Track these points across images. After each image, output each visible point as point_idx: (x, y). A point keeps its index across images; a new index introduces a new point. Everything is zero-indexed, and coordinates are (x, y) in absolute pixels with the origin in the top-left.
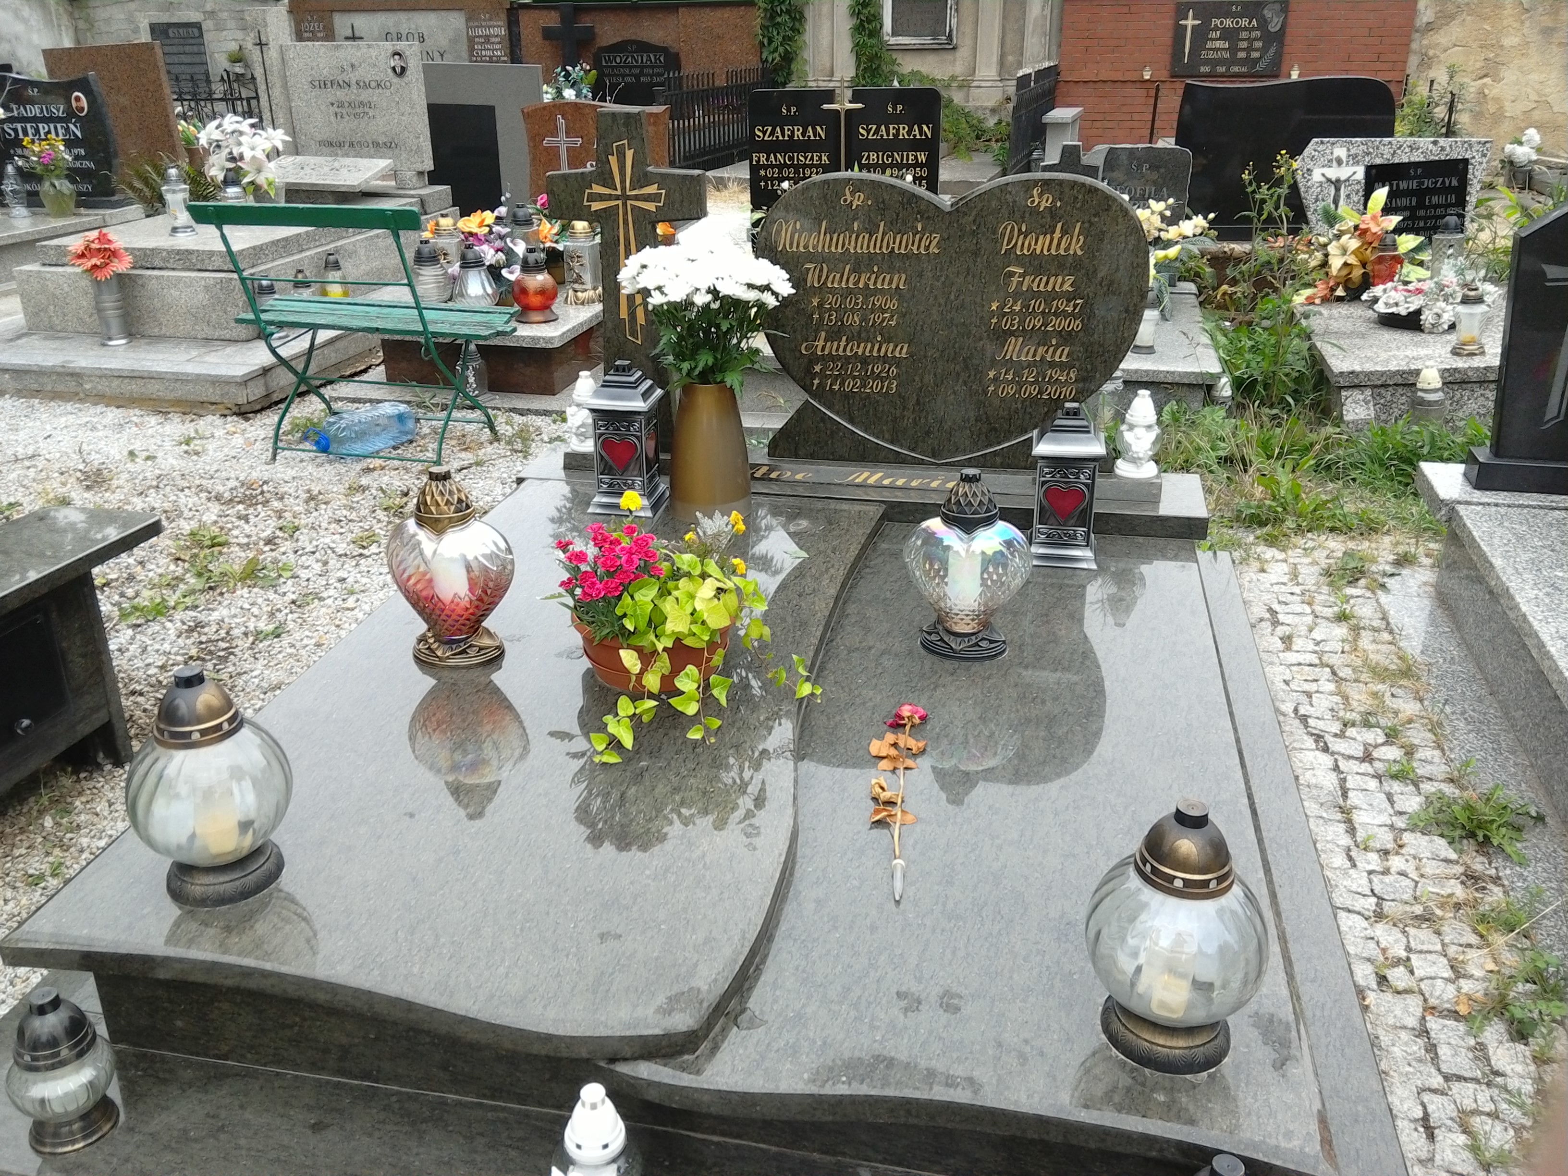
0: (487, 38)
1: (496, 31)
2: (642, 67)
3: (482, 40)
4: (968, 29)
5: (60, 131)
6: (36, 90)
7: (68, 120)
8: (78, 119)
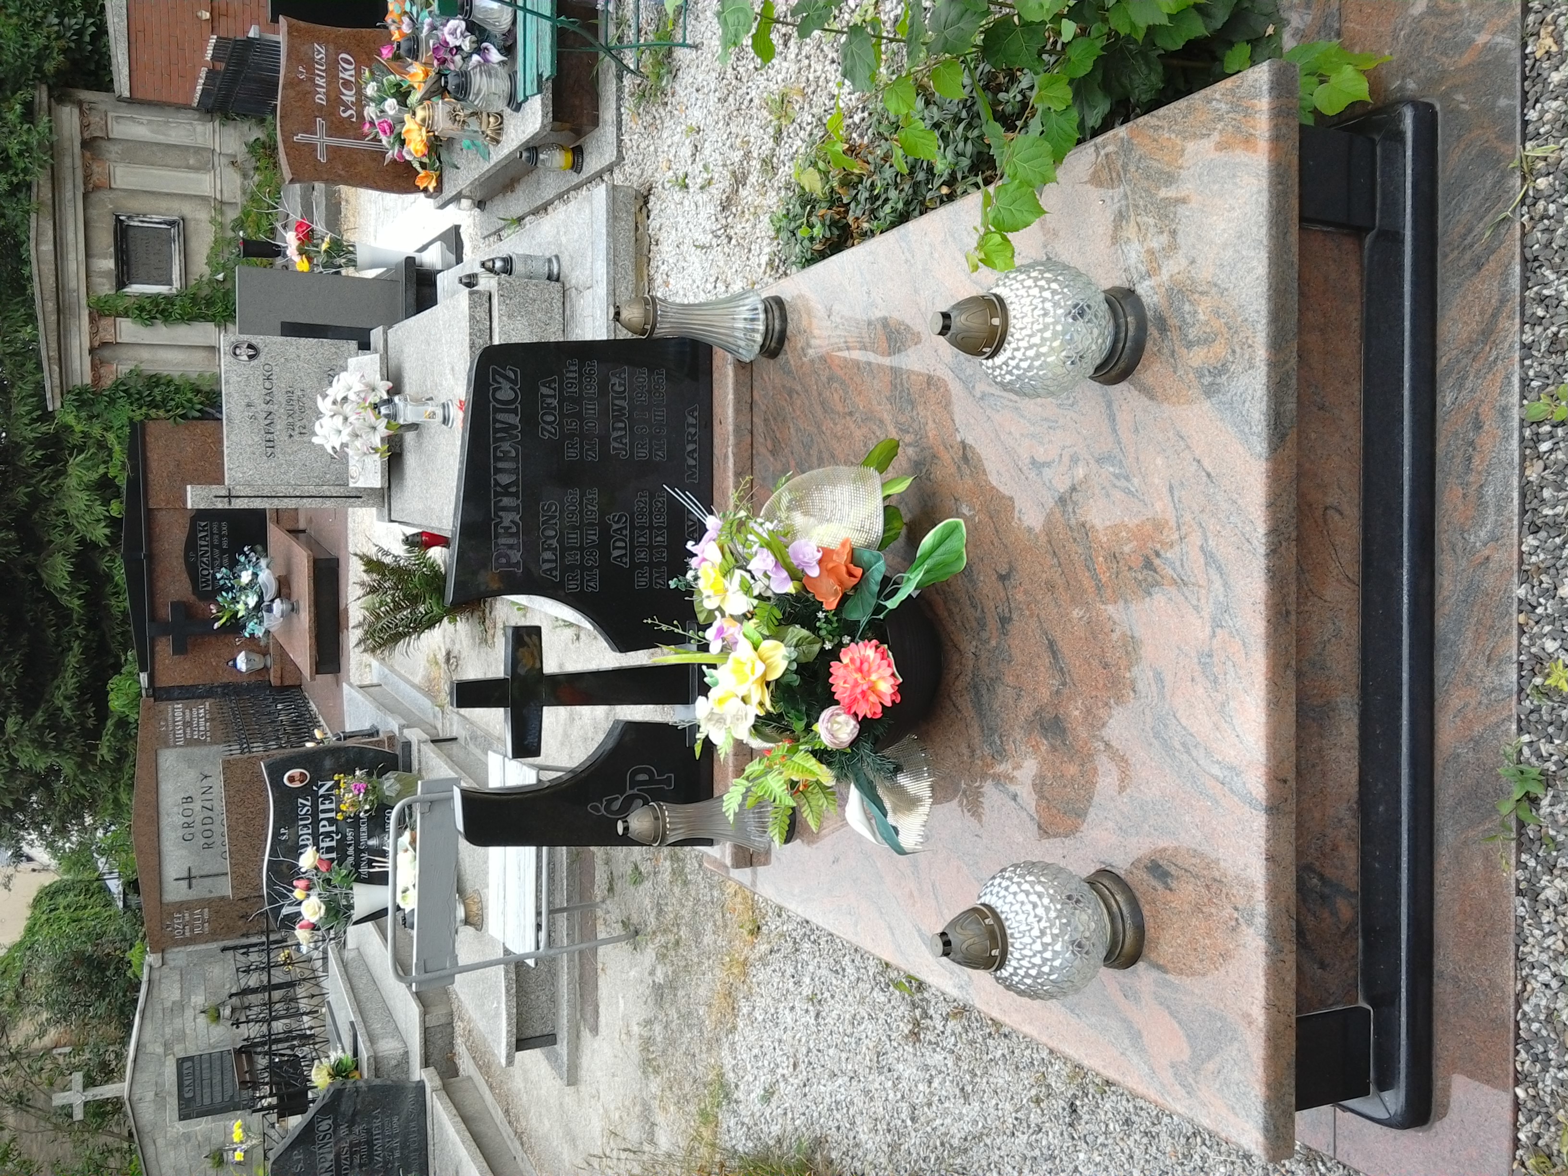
0: (187, 724)
1: (178, 713)
2: (213, 547)
3: (188, 730)
4: (164, 204)
5: (327, 806)
6: (282, 831)
7: (315, 797)
8: (313, 782)
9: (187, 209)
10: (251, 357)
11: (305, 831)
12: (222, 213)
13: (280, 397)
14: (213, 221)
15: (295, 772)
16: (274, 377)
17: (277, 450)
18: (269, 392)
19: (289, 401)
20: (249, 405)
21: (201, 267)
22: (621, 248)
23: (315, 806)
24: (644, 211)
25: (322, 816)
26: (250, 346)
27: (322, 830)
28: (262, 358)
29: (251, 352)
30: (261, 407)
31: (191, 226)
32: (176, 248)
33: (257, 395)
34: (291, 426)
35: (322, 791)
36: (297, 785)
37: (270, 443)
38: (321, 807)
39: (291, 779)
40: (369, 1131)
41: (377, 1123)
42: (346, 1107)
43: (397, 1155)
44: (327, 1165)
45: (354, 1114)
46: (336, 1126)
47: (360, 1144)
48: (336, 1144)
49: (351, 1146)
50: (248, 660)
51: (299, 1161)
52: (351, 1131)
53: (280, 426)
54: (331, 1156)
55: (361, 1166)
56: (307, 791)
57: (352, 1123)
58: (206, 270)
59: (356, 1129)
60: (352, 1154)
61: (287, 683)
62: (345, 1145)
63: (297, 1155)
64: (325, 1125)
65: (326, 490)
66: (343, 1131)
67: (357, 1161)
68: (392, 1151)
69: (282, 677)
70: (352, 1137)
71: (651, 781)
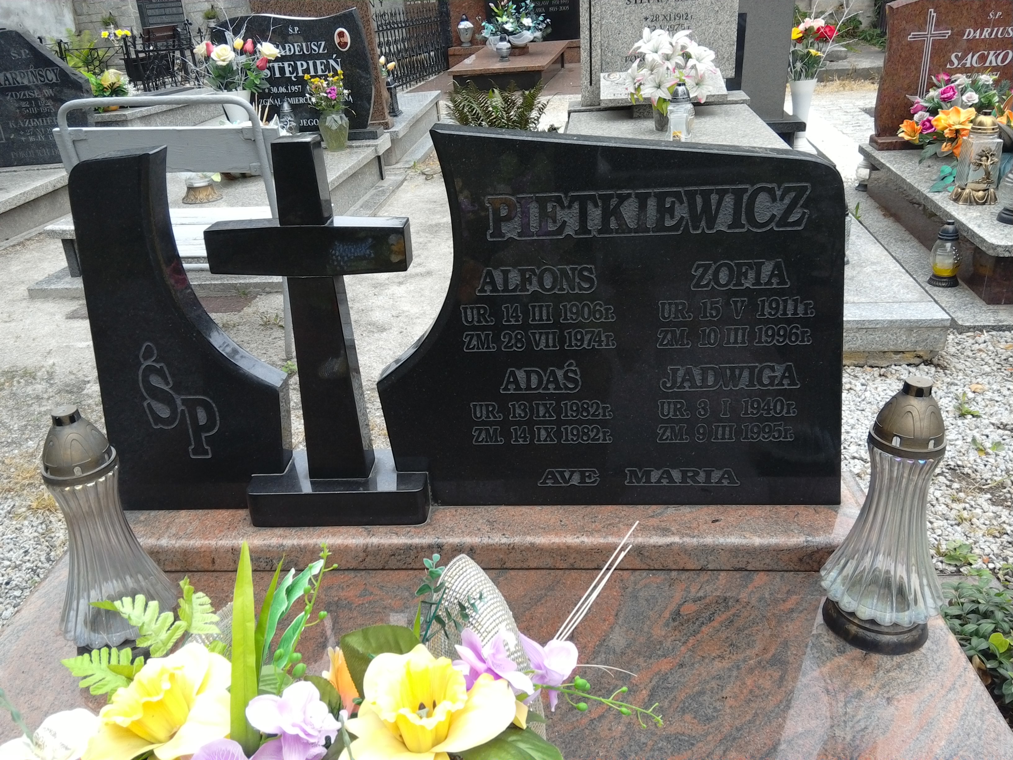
5: (319, 68)
6: (296, 29)
7: (328, 56)
8: (340, 54)
11: (297, 49)
15: (348, 38)
22: (876, 336)
23: (319, 56)
24: (917, 361)
25: (311, 63)
27: (299, 63)
35: (332, 62)
36: (337, 40)
38: (318, 62)
39: (341, 35)
43: (31, 139)
44: (19, 79)
46: (52, 86)
47: (38, 107)
48: (37, 86)
49: (36, 100)
50: (466, 30)
51: (20, 54)
52: (48, 98)
54: (26, 82)
55: (20, 108)
56: (332, 49)
60: (29, 100)
61: (450, 58)
62: (36, 94)
63: (25, 53)
64: (51, 76)
65: (597, 52)
66: (48, 92)
68: (35, 134)
69: (454, 55)
70: (43, 99)
71: (198, 429)
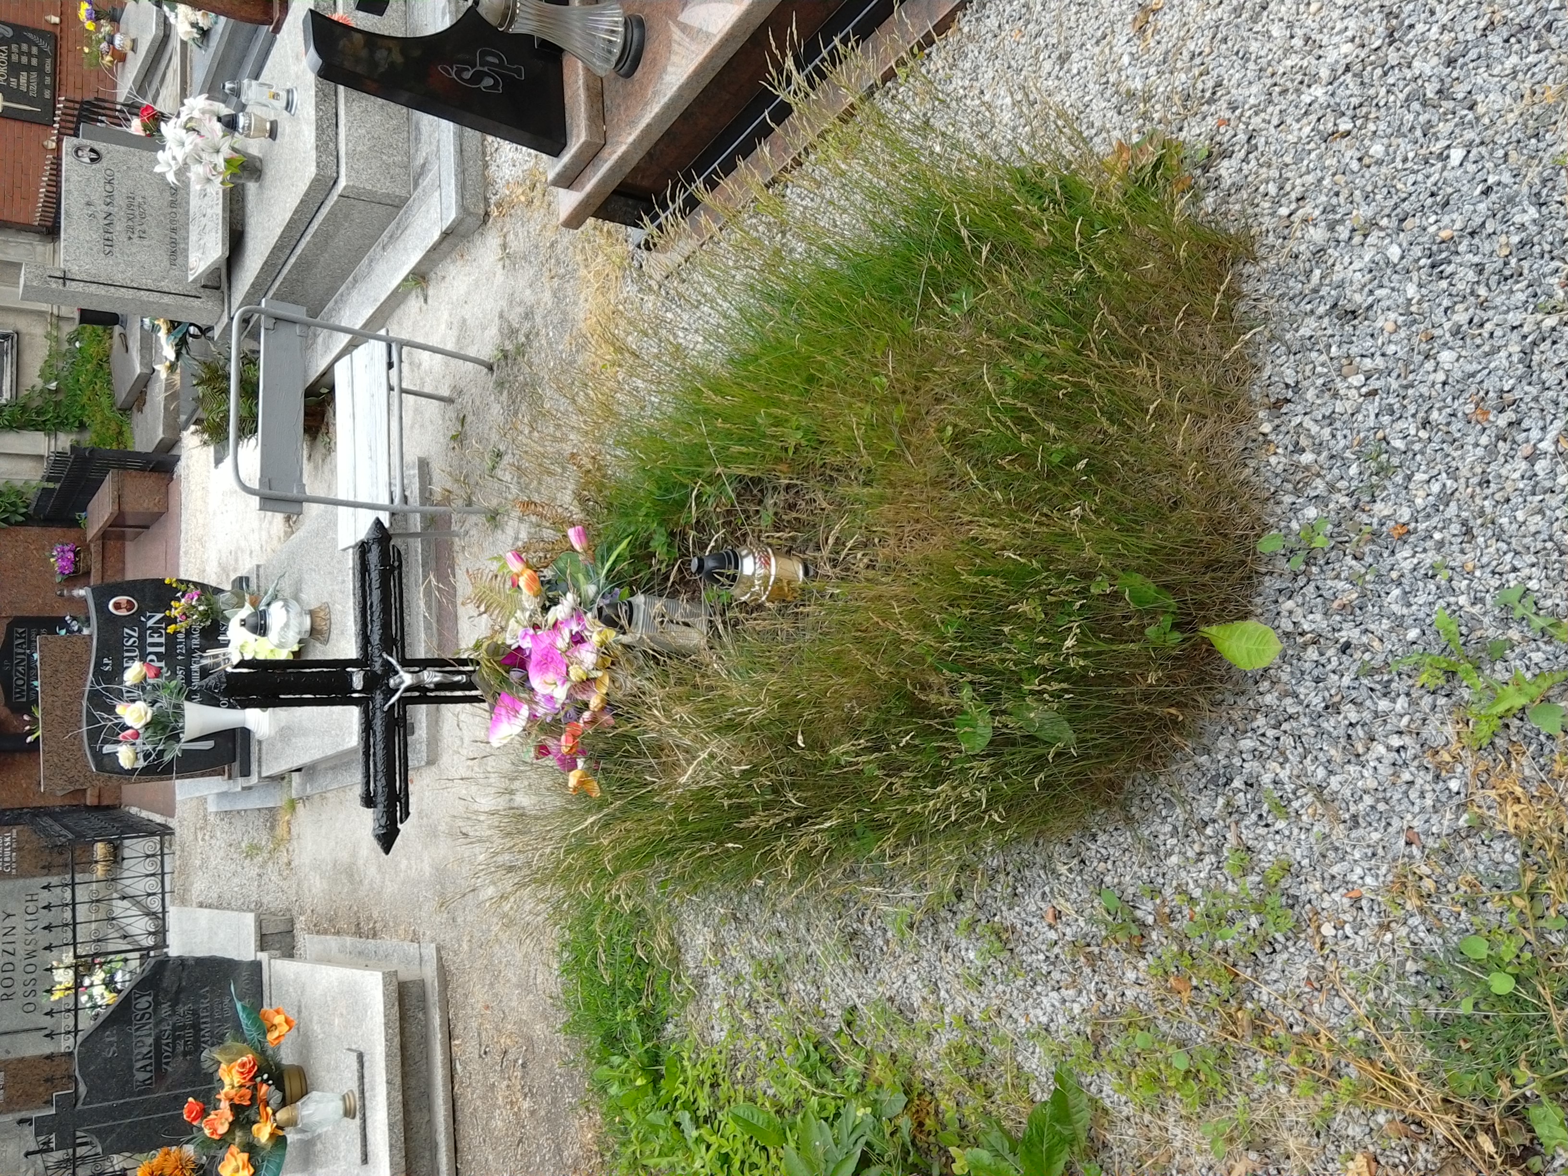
5: (156, 640)
6: (106, 661)
8: (141, 612)
9: (22, 324)
10: (93, 160)
12: (58, 328)
13: (120, 200)
14: (48, 336)
15: (122, 599)
16: (115, 182)
17: (116, 250)
18: (110, 194)
19: (129, 206)
20: (88, 204)
21: (33, 378)
23: (142, 638)
25: (150, 649)
26: (92, 150)
28: (104, 163)
29: (94, 156)
30: (101, 208)
31: (25, 340)
32: (8, 361)
33: (97, 195)
34: (131, 229)
35: (150, 623)
36: (123, 613)
37: (108, 242)
38: (149, 640)
39: (117, 606)
40: (195, 1013)
41: (205, 1003)
42: (168, 980)
44: (145, 1050)
45: (179, 991)
46: (157, 1004)
47: (184, 1028)
48: (157, 1025)
49: (175, 1028)
51: (111, 1044)
52: (174, 1012)
53: (119, 227)
54: (150, 1040)
55: (185, 1054)
57: (175, 1004)
58: (39, 383)
59: (181, 1010)
61: (105, 802)
64: (143, 1002)
65: (164, 285)
66: (165, 1009)
67: (180, 1048)
68: (222, 1037)
69: (99, 796)
71: (501, 65)
